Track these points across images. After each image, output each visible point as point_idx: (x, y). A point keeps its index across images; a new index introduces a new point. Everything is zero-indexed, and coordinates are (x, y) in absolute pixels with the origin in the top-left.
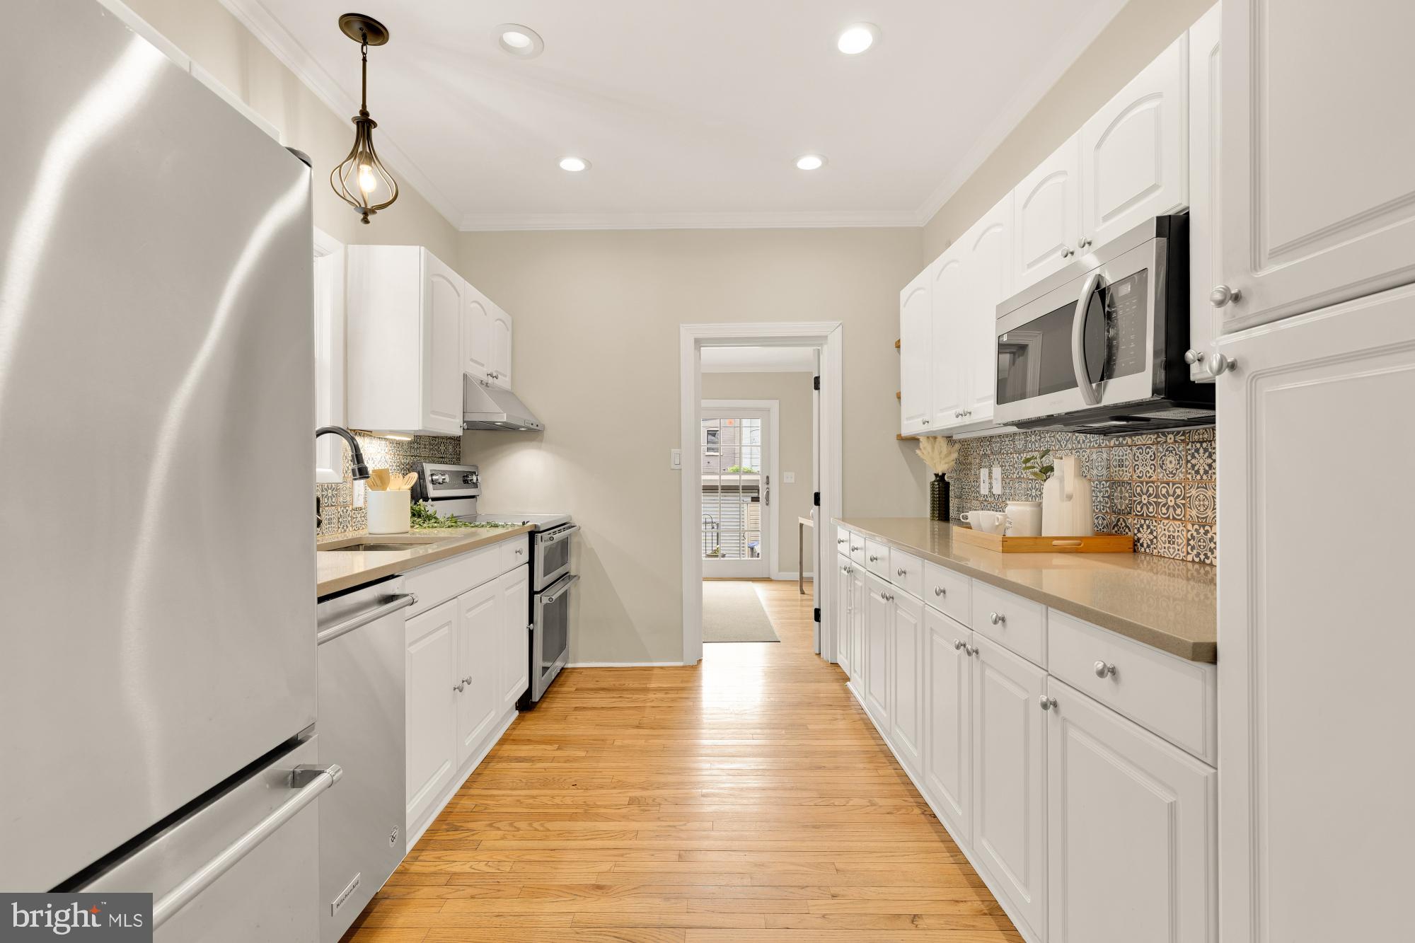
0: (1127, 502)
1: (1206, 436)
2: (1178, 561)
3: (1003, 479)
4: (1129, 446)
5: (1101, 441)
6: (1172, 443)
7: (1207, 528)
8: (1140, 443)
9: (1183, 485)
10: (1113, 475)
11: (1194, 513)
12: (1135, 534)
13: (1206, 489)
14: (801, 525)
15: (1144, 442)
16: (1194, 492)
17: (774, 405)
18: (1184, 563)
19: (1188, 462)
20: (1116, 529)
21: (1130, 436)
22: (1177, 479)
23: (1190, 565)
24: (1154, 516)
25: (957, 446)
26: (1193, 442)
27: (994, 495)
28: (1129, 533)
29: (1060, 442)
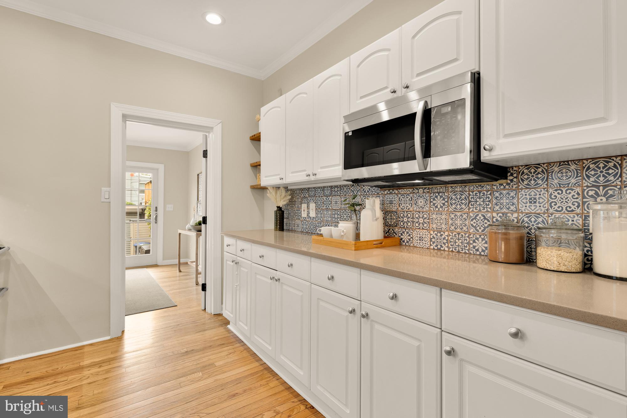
0: (395, 221)
1: (441, 190)
2: (425, 249)
3: (316, 209)
4: (396, 194)
5: (379, 192)
6: (422, 193)
7: (442, 233)
8: (402, 193)
9: (428, 213)
10: (386, 208)
11: (434, 226)
12: (400, 236)
13: (442, 215)
14: (180, 234)
15: (405, 192)
16: (434, 216)
17: (161, 167)
18: (429, 250)
19: (431, 202)
20: (388, 234)
21: (397, 190)
22: (425, 210)
23: (432, 251)
24: (411, 228)
25: (289, 192)
26: (434, 193)
27: (310, 217)
28: (396, 236)
29: (353, 191)
